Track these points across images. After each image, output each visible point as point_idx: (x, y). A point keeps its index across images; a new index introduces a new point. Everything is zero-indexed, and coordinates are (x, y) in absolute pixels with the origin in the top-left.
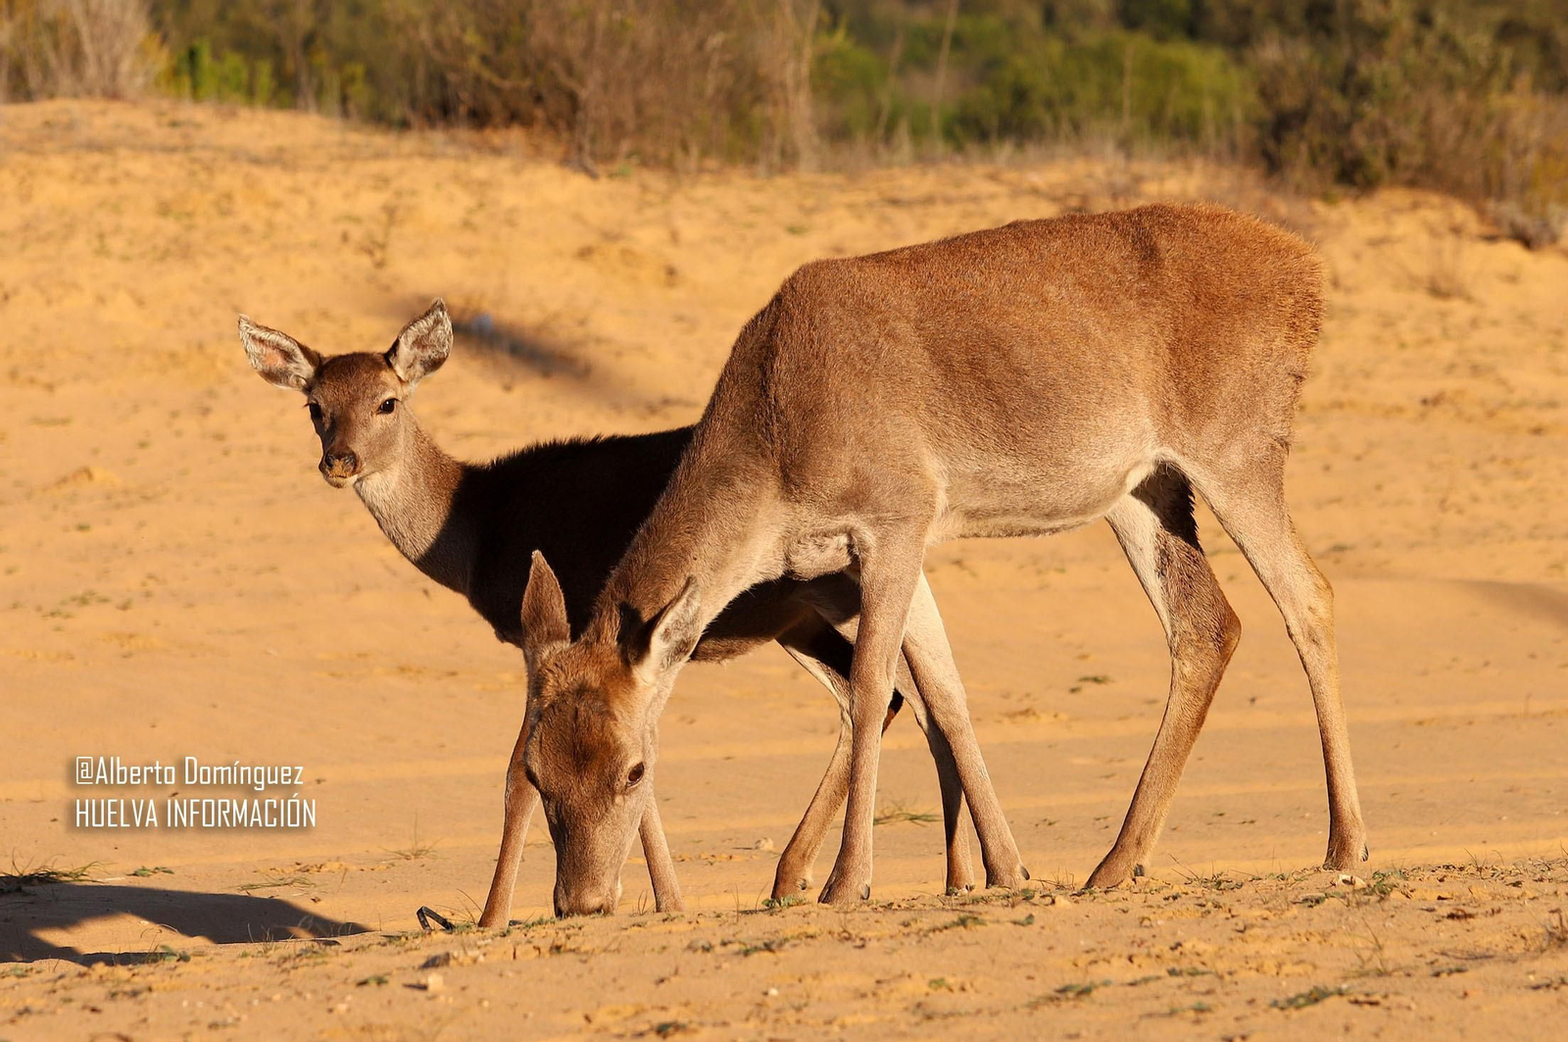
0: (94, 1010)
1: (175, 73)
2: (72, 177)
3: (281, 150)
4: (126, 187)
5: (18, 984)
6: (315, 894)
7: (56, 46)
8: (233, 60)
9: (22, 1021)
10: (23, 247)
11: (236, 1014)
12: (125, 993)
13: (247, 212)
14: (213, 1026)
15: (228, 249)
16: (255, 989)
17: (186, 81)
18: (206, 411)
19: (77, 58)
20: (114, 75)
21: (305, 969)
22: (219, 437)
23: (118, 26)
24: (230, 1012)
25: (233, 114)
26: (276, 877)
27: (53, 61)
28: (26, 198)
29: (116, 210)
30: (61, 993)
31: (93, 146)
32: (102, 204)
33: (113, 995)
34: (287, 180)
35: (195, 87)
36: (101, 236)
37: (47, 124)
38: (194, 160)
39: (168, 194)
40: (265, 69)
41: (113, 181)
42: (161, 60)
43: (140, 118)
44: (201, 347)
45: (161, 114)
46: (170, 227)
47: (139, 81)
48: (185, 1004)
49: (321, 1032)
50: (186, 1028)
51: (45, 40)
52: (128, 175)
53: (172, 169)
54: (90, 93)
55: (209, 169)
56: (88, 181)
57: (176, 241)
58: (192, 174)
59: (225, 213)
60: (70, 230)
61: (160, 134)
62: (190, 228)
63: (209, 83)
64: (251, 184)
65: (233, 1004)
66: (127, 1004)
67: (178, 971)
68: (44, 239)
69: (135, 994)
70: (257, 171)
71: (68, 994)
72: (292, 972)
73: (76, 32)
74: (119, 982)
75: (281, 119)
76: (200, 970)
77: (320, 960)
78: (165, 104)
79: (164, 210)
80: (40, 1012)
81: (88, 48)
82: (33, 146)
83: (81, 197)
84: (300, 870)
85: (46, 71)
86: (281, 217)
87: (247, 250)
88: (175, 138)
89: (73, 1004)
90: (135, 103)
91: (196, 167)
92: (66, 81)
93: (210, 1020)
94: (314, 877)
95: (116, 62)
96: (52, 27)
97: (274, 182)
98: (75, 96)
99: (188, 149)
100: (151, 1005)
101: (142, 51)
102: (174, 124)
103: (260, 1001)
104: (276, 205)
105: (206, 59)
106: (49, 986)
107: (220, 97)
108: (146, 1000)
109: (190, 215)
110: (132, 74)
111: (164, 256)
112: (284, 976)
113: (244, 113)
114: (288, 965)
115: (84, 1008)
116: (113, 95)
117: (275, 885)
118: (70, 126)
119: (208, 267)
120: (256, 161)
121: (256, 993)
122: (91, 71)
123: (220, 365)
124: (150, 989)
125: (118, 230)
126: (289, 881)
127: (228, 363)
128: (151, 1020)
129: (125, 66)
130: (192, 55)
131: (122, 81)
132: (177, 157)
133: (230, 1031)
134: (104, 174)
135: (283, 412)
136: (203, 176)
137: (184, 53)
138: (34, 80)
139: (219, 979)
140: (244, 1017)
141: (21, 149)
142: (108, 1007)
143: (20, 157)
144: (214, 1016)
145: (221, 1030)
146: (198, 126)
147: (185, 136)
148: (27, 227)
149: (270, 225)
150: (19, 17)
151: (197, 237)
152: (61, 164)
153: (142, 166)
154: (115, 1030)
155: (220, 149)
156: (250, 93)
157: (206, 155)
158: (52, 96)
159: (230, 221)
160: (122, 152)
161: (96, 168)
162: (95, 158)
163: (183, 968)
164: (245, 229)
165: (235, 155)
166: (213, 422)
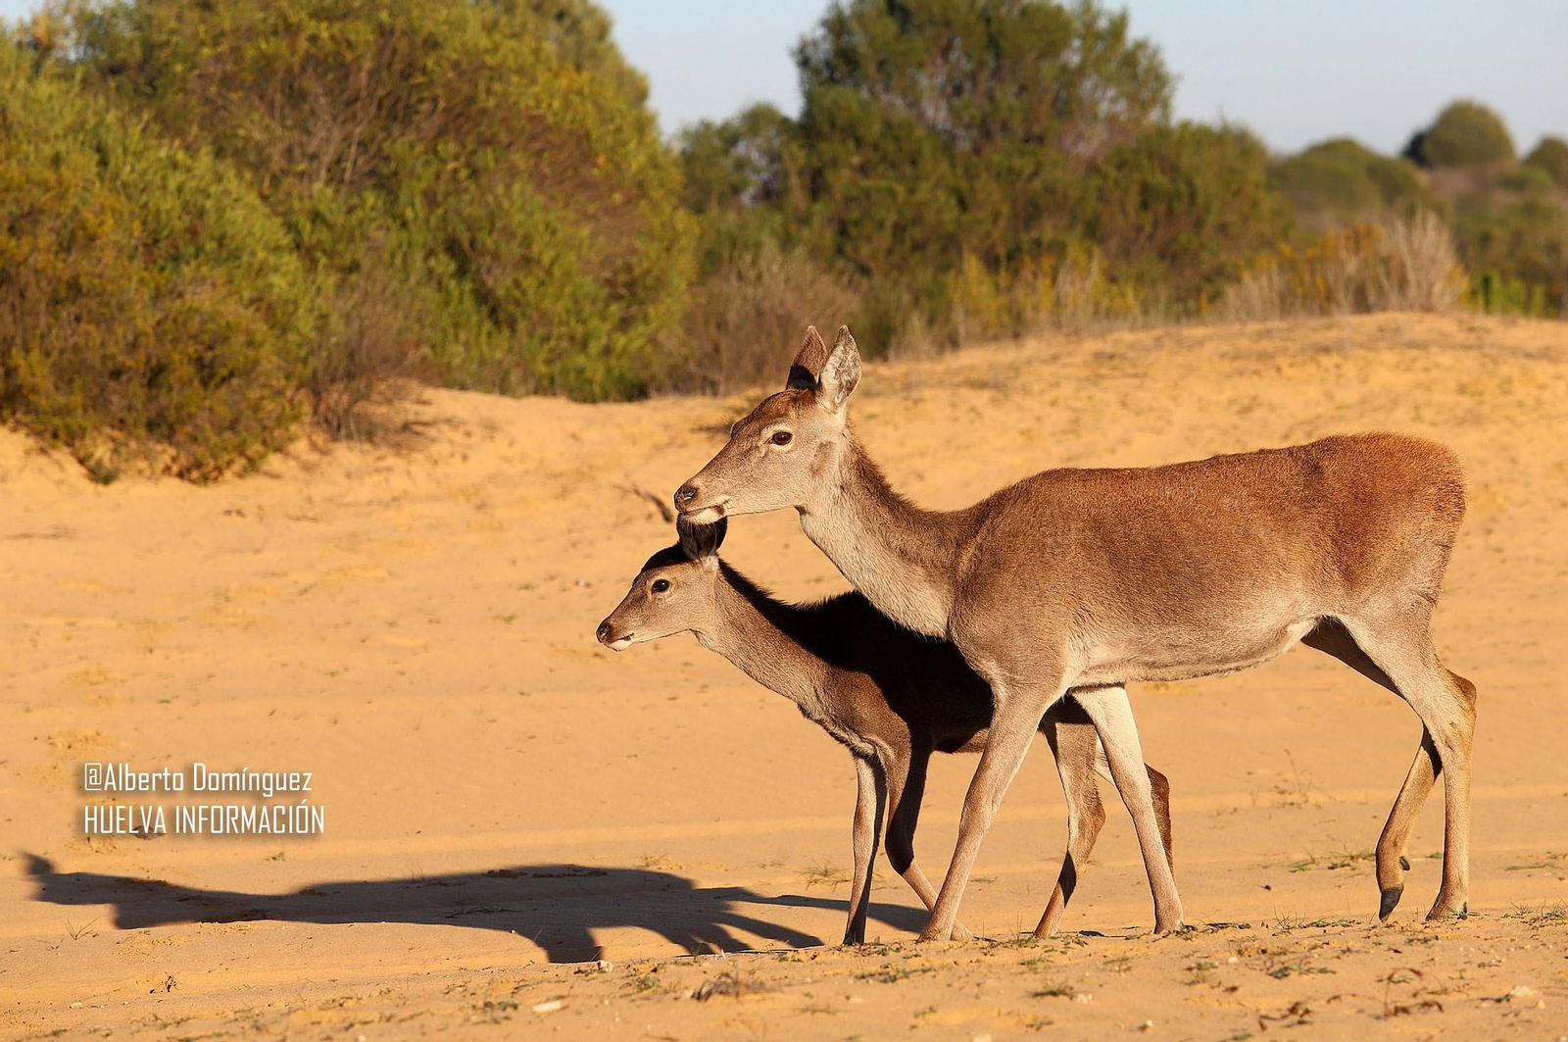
0: (1396, 951)
1: (1473, 293)
2: (1397, 367)
3: (1547, 348)
4: (1435, 373)
5: (1344, 931)
6: (1560, 875)
7: (1388, 274)
8: (1516, 285)
9: (1344, 957)
10: (1361, 417)
11: (1498, 958)
12: (1419, 940)
13: (1522, 392)
14: (1481, 965)
15: (1508, 418)
16: (1513, 940)
17: (1481, 299)
18: (1489, 532)
19: (1403, 284)
20: (1429, 295)
21: (1549, 927)
22: (1499, 550)
23: (1433, 260)
24: (1494, 956)
25: (1514, 323)
26: (1533, 862)
27: (1386, 284)
28: (1364, 381)
29: (1428, 389)
30: (1374, 939)
31: (1412, 345)
32: (1418, 385)
33: (1411, 941)
34: (1551, 369)
35: (1488, 303)
36: (1417, 408)
37: (1381, 330)
38: (1485, 356)
39: (1465, 379)
40: (1539, 291)
41: (1426, 370)
42: (1463, 284)
43: (1448, 325)
44: (1486, 486)
45: (1461, 322)
46: (1466, 401)
47: (1447, 299)
48: (1461, 949)
49: (1559, 972)
50: (1463, 966)
51: (1381, 270)
52: (1437, 365)
53: (1469, 361)
54: (1411, 307)
55: (1495, 361)
56: (1408, 369)
57: (1470, 411)
58: (1483, 365)
59: (1506, 392)
60: (1394, 403)
61: (1461, 337)
62: (1481, 403)
63: (1497, 299)
64: (1525, 373)
65: (1496, 951)
66: (1422, 948)
67: (1458, 925)
68: (1376, 410)
69: (1426, 941)
70: (1530, 363)
71: (1379, 939)
72: (1540, 929)
73: (1402, 265)
74: (1415, 932)
75: (1549, 326)
76: (1473, 926)
77: (1561, 921)
78: (1465, 316)
79: (1462, 389)
80: (1357, 952)
81: (1411, 276)
82: (1370, 345)
83: (1404, 380)
84: (1551, 857)
85: (1380, 291)
86: (1547, 395)
87: (1522, 419)
88: (1471, 339)
89: (1382, 947)
90: (1443, 315)
91: (1486, 360)
92: (1394, 299)
93: (1480, 962)
94: (1560, 863)
95: (1431, 286)
96: (1386, 261)
97: (1542, 370)
98: (1401, 309)
99: (1480, 347)
100: (1437, 949)
101: (1450, 278)
102: (1471, 330)
103: (1516, 948)
104: (1543, 387)
105: (1496, 283)
106: (1365, 933)
107: (1505, 311)
108: (1433, 945)
109: (1481, 394)
110: (1443, 293)
111: (1462, 422)
112: (1534, 932)
113: (1522, 322)
114: (1537, 924)
115: (1389, 949)
116: (1428, 308)
117: (1531, 867)
118: (1397, 330)
119: (1493, 430)
120: (1529, 356)
121: (1513, 943)
122: (1413, 292)
123: (1500, 500)
124: (1437, 938)
125: (1429, 404)
126: (1542, 865)
127: (1506, 498)
128: (1436, 959)
129: (1437, 288)
130: (1486, 282)
131: (1435, 299)
132: (1473, 353)
133: (1493, 969)
134: (1420, 364)
135: (1545, 533)
136: (1491, 366)
137: (1479, 280)
138: (1372, 297)
139: (1487, 932)
140: (1504, 960)
141: (1362, 346)
142: (1406, 949)
143: (1359, 352)
144: (1485, 959)
145: (1487, 968)
146: (1488, 331)
147: (1479, 338)
148: (1364, 401)
149: (1539, 401)
150: (1362, 254)
151: (1485, 409)
152: (1389, 357)
153: (1447, 359)
154: (1408, 966)
155: (1502, 347)
156: (1527, 308)
157: (1494, 352)
158: (1384, 309)
159: (1509, 398)
160: (1434, 350)
161: (1414, 360)
162: (1414, 353)
163: (1462, 923)
164: (1521, 404)
165: (1515, 351)
166: (1494, 539)
